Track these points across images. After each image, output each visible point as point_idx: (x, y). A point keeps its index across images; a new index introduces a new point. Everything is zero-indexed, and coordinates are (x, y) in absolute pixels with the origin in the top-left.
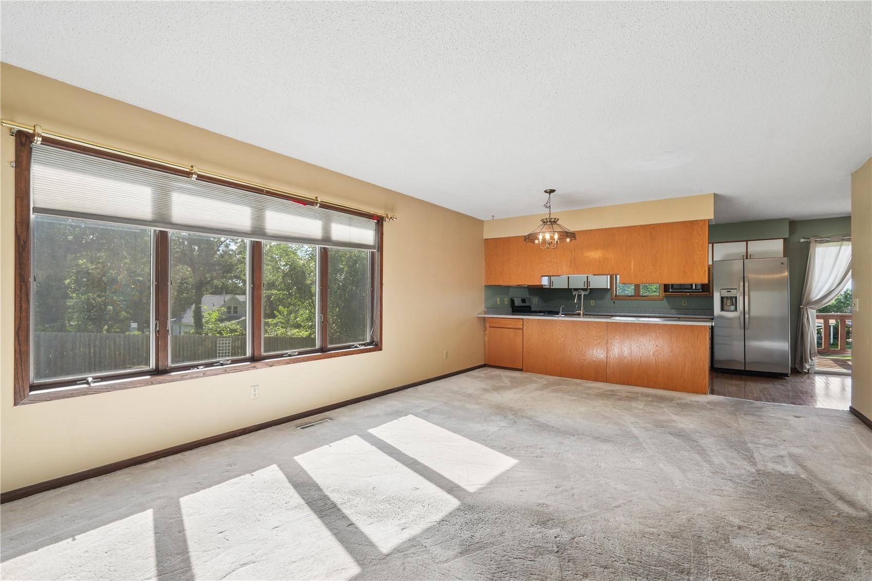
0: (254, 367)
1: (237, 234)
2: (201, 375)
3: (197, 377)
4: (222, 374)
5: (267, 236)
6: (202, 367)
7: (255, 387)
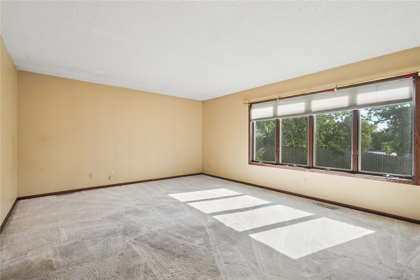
0: (304, 170)
1: (298, 115)
2: (284, 168)
3: (283, 168)
4: (291, 169)
5: (312, 112)
6: (287, 165)
7: (305, 179)
